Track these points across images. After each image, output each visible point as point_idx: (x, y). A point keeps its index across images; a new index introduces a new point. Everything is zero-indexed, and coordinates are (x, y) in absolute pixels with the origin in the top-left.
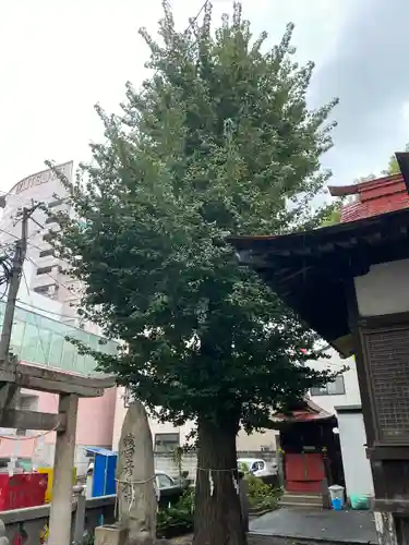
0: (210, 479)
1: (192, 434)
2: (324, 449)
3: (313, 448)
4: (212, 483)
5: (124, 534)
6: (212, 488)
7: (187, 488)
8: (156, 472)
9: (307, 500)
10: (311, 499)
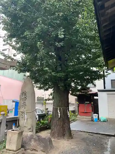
0: (58, 111)
1: (51, 94)
2: (92, 103)
3: (89, 102)
4: (59, 113)
5: (21, 134)
6: (59, 115)
7: (48, 114)
8: (36, 108)
9: (86, 118)
10: (87, 118)
